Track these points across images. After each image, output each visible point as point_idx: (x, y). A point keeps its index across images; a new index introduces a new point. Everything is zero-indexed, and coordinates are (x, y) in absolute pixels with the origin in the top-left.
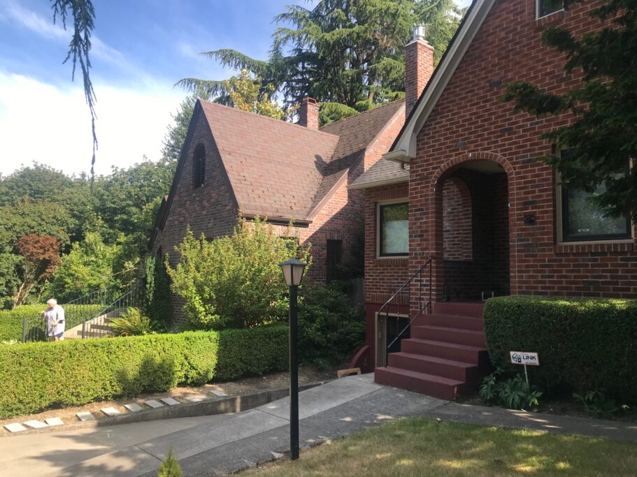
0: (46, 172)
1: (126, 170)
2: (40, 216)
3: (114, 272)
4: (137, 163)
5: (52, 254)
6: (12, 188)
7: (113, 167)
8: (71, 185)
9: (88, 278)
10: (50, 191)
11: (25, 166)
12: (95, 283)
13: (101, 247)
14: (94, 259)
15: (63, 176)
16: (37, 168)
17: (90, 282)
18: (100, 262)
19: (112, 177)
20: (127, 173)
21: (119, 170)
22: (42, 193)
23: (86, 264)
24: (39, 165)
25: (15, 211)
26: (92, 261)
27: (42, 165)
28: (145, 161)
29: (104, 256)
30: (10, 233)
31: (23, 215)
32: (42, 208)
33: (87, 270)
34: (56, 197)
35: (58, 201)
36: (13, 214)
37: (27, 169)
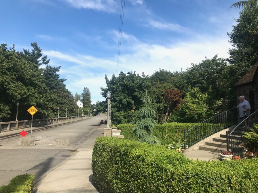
0: (164, 72)
1: (198, 64)
2: (164, 88)
3: (209, 106)
4: (203, 61)
5: (179, 98)
6: (153, 80)
7: (192, 64)
8: (173, 76)
9: (196, 109)
10: (166, 79)
11: (156, 71)
12: (200, 112)
13: (200, 95)
14: (197, 100)
15: (170, 73)
16: (161, 71)
17: (198, 111)
18: (200, 102)
19: (192, 68)
20: (198, 66)
21: (195, 65)
22: (163, 80)
23: (193, 103)
24: (161, 70)
25: (155, 87)
26: (196, 101)
27: (162, 70)
28: (206, 59)
29: (202, 99)
30: (155, 95)
31: (159, 88)
32: (165, 85)
33: (195, 106)
34: (168, 81)
35: (169, 82)
36: (155, 88)
37: (157, 72)
